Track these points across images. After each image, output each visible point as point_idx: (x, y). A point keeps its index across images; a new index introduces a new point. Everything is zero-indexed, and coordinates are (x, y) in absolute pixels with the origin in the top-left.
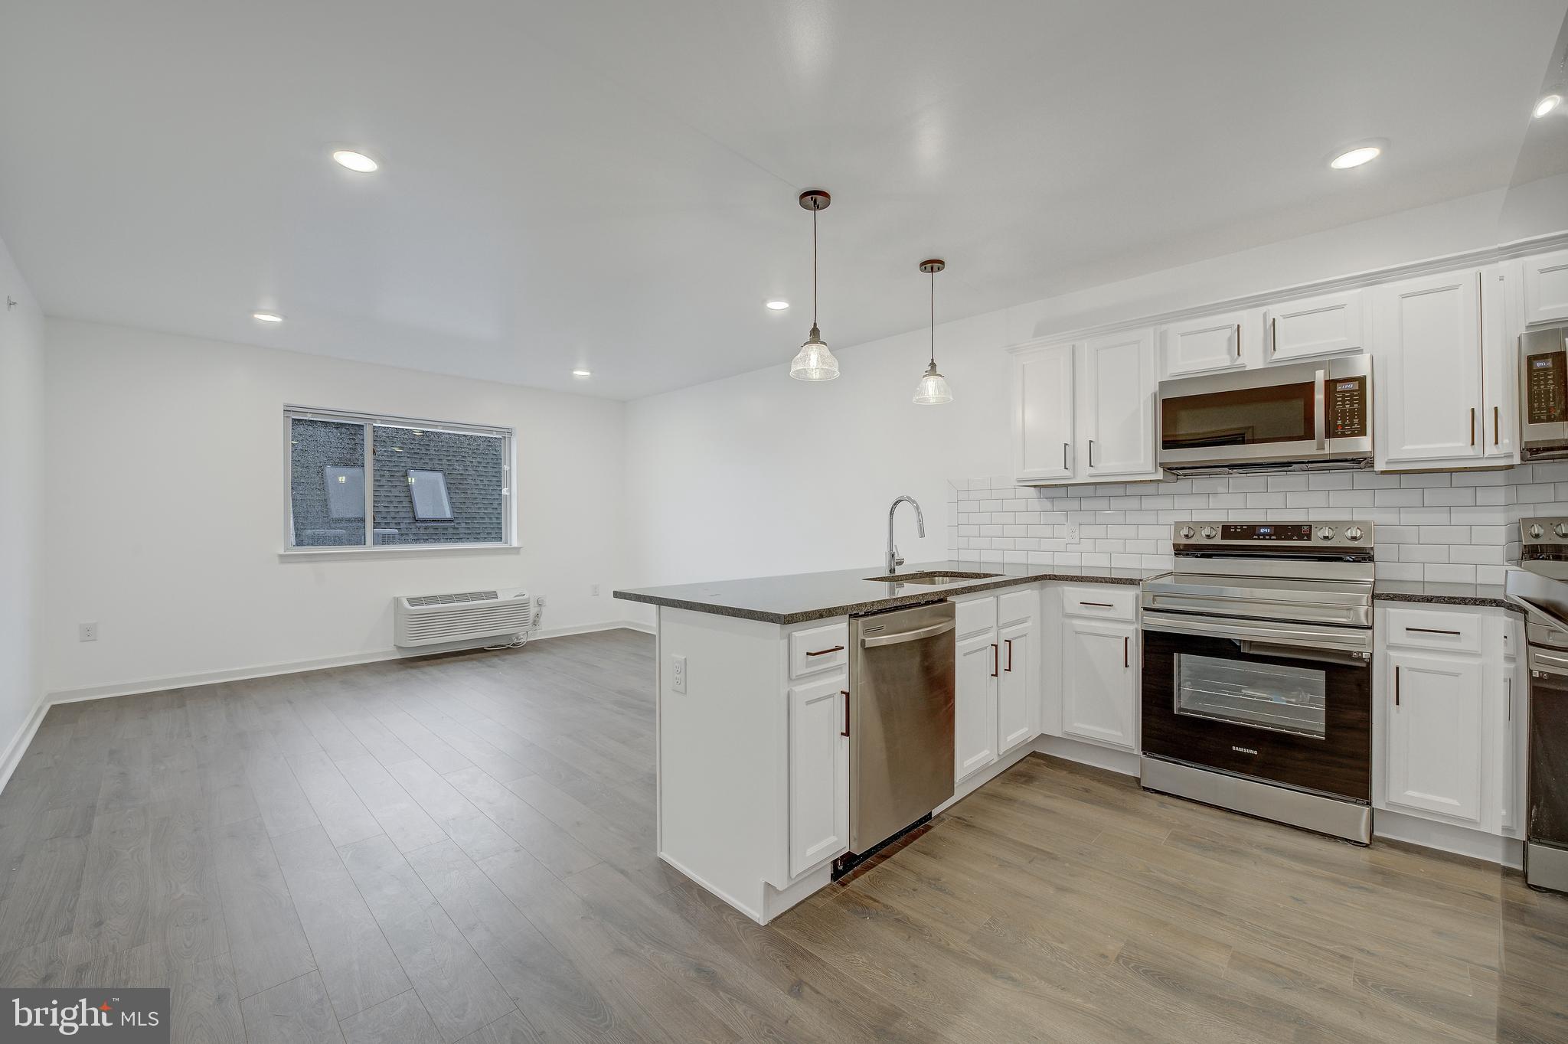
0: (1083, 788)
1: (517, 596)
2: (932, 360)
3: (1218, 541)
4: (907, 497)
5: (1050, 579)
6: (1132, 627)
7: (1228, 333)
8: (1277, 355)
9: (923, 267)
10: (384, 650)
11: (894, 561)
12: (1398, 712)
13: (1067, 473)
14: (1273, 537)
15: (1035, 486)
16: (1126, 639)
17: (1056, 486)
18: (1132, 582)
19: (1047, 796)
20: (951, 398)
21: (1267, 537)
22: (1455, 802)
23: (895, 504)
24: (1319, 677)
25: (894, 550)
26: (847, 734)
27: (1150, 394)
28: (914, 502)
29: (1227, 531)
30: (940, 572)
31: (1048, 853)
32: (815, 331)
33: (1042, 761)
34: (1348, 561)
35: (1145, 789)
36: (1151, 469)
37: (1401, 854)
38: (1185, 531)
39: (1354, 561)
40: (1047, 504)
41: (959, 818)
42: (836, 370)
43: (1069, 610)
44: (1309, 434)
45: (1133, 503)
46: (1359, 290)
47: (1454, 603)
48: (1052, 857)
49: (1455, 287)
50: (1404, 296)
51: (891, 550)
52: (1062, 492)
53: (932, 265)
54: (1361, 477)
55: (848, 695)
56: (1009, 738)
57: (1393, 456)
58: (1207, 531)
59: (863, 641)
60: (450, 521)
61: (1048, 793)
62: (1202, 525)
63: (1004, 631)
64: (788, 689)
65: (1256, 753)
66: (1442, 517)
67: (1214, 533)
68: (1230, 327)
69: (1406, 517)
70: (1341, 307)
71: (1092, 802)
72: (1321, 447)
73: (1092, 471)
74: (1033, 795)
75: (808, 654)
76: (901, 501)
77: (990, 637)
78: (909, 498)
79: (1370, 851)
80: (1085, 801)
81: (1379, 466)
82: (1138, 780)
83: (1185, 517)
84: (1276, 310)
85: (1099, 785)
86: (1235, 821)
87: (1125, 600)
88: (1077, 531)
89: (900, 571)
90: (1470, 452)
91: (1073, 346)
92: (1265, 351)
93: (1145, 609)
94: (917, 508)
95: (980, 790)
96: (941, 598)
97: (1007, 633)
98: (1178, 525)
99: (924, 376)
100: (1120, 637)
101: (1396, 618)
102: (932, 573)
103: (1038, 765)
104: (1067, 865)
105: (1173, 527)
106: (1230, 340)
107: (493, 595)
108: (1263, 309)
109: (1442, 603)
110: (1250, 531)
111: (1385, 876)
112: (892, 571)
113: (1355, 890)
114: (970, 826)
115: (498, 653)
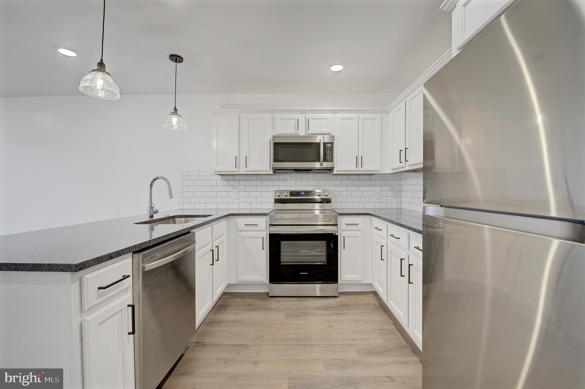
0: (248, 304)
2: (175, 107)
3: (289, 197)
4: (161, 177)
5: (232, 215)
6: (265, 233)
7: (294, 121)
8: (309, 132)
9: (171, 57)
11: (153, 211)
12: (344, 251)
13: (236, 170)
14: (305, 196)
15: (220, 175)
16: (263, 238)
17: (229, 175)
18: (265, 214)
19: (235, 314)
20: (185, 128)
21: (303, 196)
22: (357, 276)
23: (154, 180)
24: (324, 243)
25: (153, 206)
26: (133, 332)
27: (267, 141)
28: (166, 179)
29: (292, 193)
30: (178, 216)
31: (244, 345)
32: (101, 65)
33: (229, 296)
34: (325, 203)
35: (271, 297)
36: (269, 169)
37: (345, 296)
38: (278, 194)
39: (326, 203)
40: (226, 183)
41: (197, 343)
42: (118, 93)
43: (240, 228)
44: (318, 160)
45: (259, 183)
46: (331, 114)
47: (357, 215)
48: (246, 346)
49: (353, 119)
50: (342, 119)
51: (151, 205)
52: (232, 177)
53: (176, 58)
54: (328, 176)
55: (133, 307)
56: (217, 292)
57: (339, 169)
58: (286, 194)
59: (144, 268)
61: (236, 312)
62: (284, 191)
63: (215, 242)
64: (81, 320)
65: (307, 273)
66: (345, 189)
67: (288, 194)
68: (295, 119)
69: (338, 189)
70: (326, 119)
71: (254, 310)
72: (321, 165)
73: (247, 169)
74: (228, 316)
75: (99, 288)
76: (158, 179)
77: (209, 247)
78: (163, 177)
79: (339, 298)
80: (251, 311)
81: (335, 172)
82: (267, 294)
83: (277, 189)
84: (309, 116)
85: (254, 301)
86: (302, 300)
87: (262, 222)
88: (238, 194)
89: (156, 217)
90: (356, 169)
91: (239, 116)
92: (306, 130)
93: (270, 225)
94: (168, 182)
95: (205, 321)
96: (187, 232)
97: (216, 243)
98: (276, 192)
99: (170, 115)
100: (260, 237)
101: (343, 221)
102: (174, 216)
103: (227, 299)
104: (254, 348)
105: (273, 192)
106: (295, 123)
108: (305, 115)
109: (354, 215)
110: (298, 193)
111: (345, 306)
112: (152, 216)
113: (342, 315)
114: (204, 345)
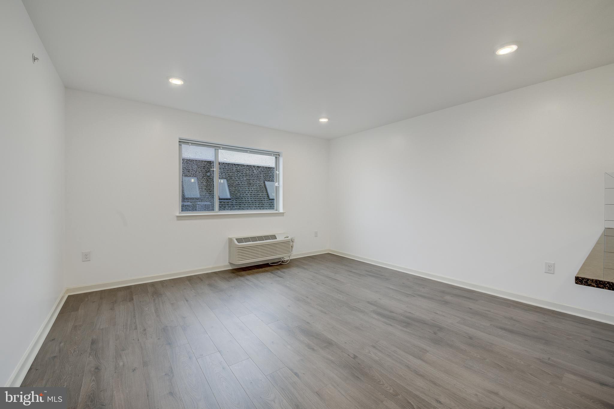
1: (285, 238)
10: (223, 265)
60: (230, 199)
107: (274, 237)
115: (278, 267)
